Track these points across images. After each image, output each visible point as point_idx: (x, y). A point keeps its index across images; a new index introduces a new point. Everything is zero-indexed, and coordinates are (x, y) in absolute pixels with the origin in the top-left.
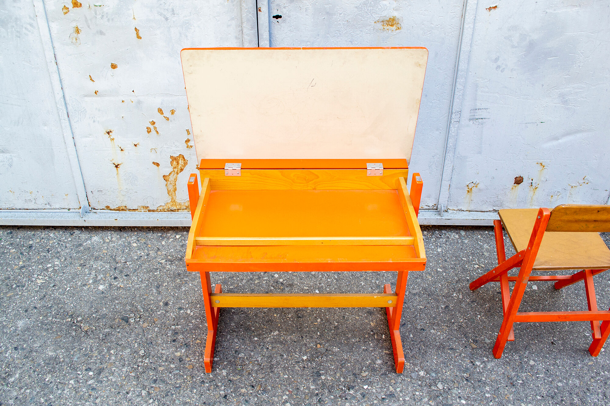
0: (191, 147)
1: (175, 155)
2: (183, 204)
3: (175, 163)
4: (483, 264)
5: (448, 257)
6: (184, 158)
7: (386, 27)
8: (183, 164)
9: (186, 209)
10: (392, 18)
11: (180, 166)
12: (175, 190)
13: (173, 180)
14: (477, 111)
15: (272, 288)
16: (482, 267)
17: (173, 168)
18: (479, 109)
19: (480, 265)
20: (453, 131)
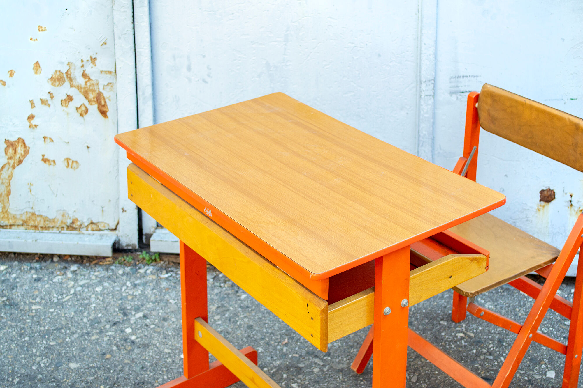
0: (36, 126)
1: (12, 139)
2: (18, 217)
3: (11, 150)
4: (473, 332)
5: (417, 319)
6: (24, 144)
8: (23, 152)
9: (23, 225)
11: (18, 156)
12: (9, 193)
13: (7, 177)
14: (461, 79)
15: (115, 348)
16: (470, 337)
17: (8, 159)
18: (463, 77)
19: (468, 333)
20: (425, 111)
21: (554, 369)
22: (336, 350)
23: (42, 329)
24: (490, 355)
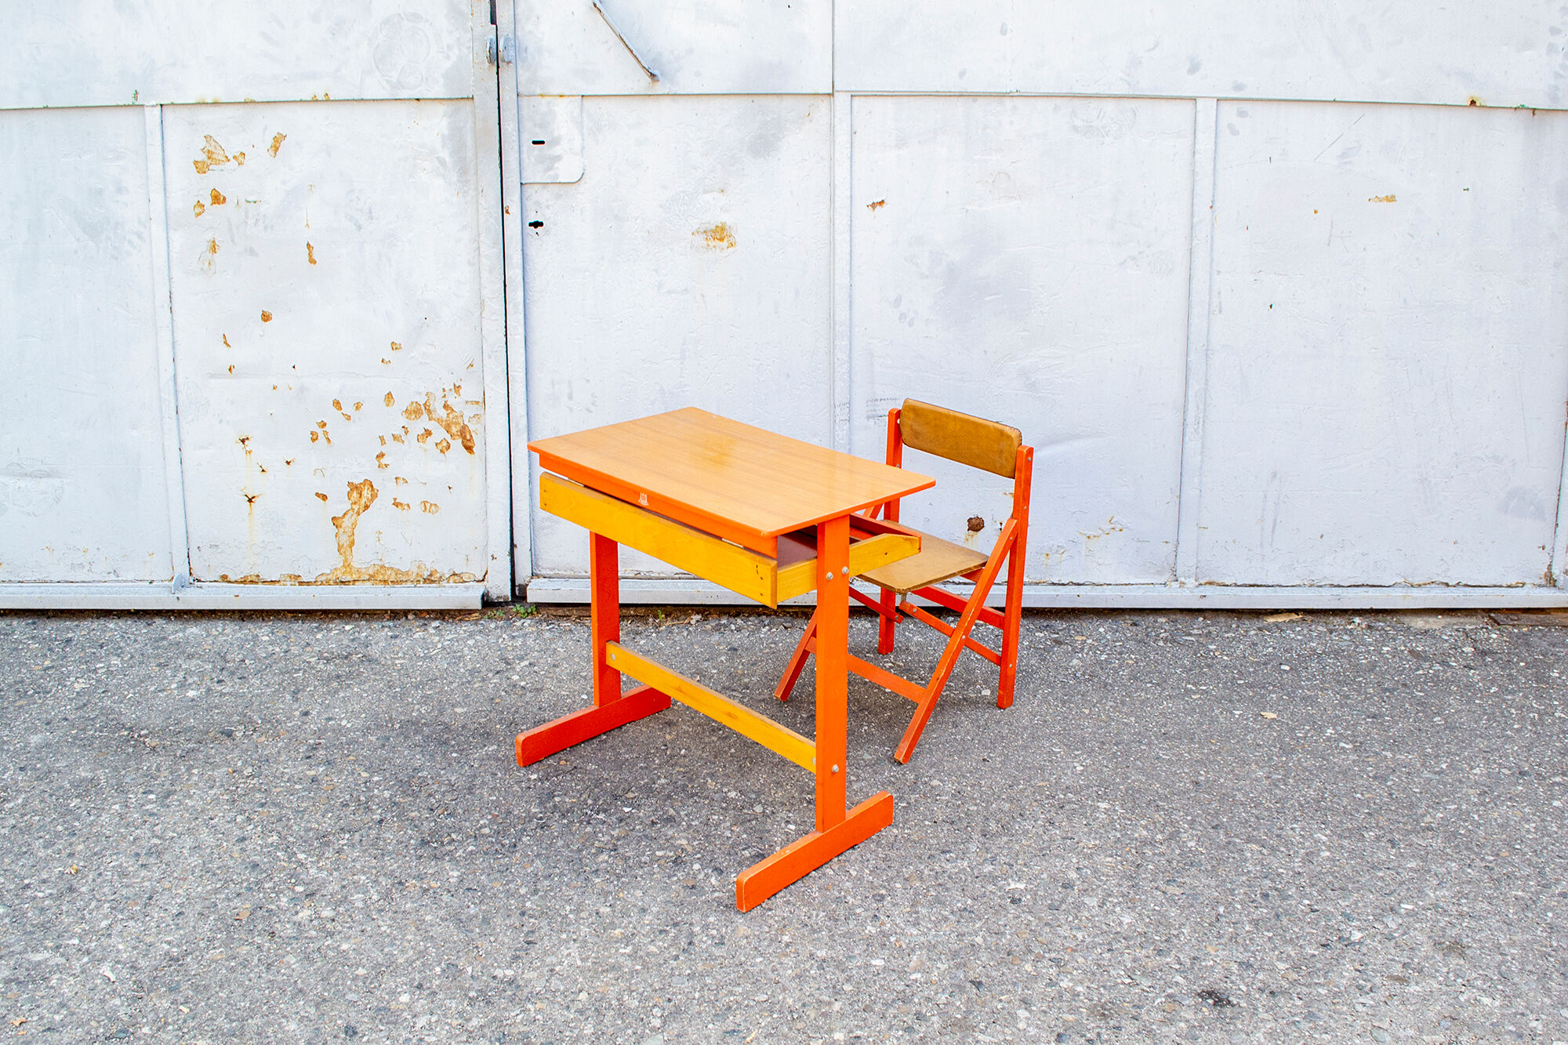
0: (386, 466)
1: (356, 482)
2: (363, 571)
3: (355, 494)
4: (903, 662)
6: (372, 486)
7: (712, 243)
8: (370, 496)
9: (369, 580)
10: (720, 225)
11: (364, 500)
12: (352, 543)
13: (350, 525)
14: (878, 403)
16: (899, 666)
17: (352, 504)
18: (881, 400)
20: (840, 437)
21: (989, 688)
22: (755, 684)
23: (414, 680)
24: (922, 680)
